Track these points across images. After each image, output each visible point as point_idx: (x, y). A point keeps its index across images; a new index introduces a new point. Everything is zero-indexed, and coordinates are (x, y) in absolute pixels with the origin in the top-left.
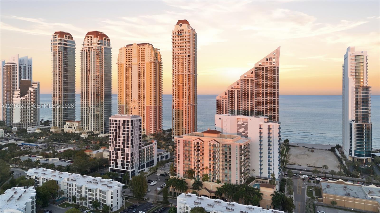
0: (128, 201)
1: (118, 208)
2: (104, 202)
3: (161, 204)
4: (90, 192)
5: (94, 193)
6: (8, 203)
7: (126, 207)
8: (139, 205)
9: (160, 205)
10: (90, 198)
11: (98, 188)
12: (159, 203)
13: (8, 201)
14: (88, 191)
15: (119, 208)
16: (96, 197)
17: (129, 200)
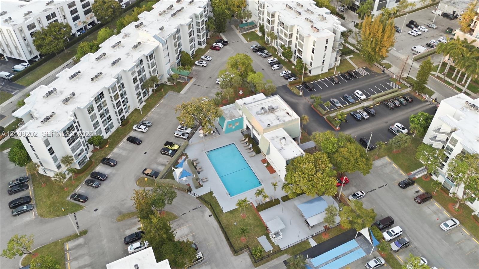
0: (350, 58)
1: (322, 71)
2: (299, 54)
3: (409, 85)
4: (283, 28)
5: (288, 33)
6: (160, 18)
7: (339, 72)
8: (364, 73)
9: (407, 87)
10: (281, 39)
11: (296, 26)
12: (406, 84)
13: (160, 14)
14: (281, 26)
15: (326, 70)
16: (290, 40)
17: (352, 56)
